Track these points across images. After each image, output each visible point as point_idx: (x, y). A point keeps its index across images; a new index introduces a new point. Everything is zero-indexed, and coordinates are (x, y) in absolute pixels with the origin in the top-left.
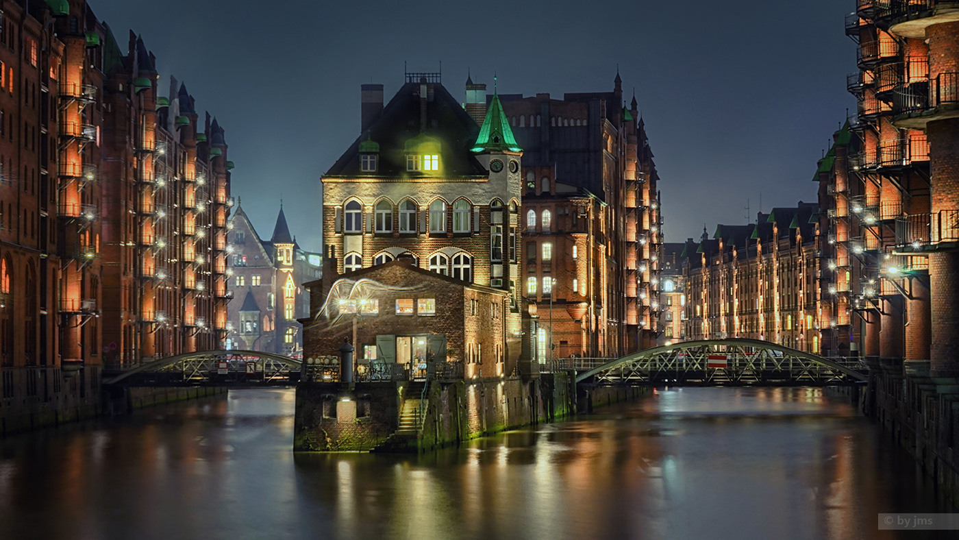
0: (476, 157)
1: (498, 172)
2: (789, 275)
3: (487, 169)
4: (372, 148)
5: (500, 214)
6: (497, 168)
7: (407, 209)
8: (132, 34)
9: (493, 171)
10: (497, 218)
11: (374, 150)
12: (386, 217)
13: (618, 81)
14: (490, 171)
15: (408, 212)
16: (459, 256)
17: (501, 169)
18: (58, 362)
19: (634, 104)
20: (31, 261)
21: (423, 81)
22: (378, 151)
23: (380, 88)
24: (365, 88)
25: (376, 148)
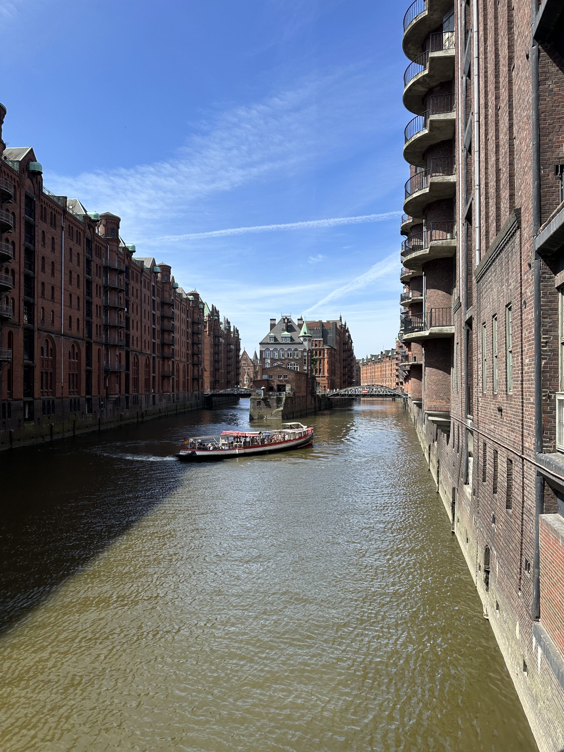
0: (300, 338)
1: (306, 342)
3: (303, 341)
5: (306, 353)
8: (213, 306)
11: (273, 336)
13: (341, 318)
16: (295, 364)
18: (192, 391)
19: (345, 323)
20: (184, 365)
21: (286, 318)
23: (275, 320)
24: (271, 320)
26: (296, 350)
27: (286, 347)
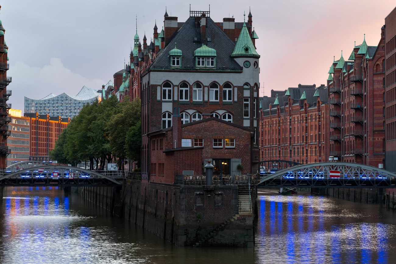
0: (235, 59)
1: (248, 68)
2: (299, 125)
3: (242, 66)
4: (178, 53)
5: (249, 91)
6: (247, 65)
7: (197, 88)
9: (245, 67)
10: (247, 94)
11: (179, 54)
12: (185, 92)
14: (244, 68)
15: (197, 89)
16: (226, 115)
17: (250, 66)
21: (204, 15)
22: (181, 55)
23: (176, 18)
25: (180, 53)
26: (228, 85)
27: (206, 79)
